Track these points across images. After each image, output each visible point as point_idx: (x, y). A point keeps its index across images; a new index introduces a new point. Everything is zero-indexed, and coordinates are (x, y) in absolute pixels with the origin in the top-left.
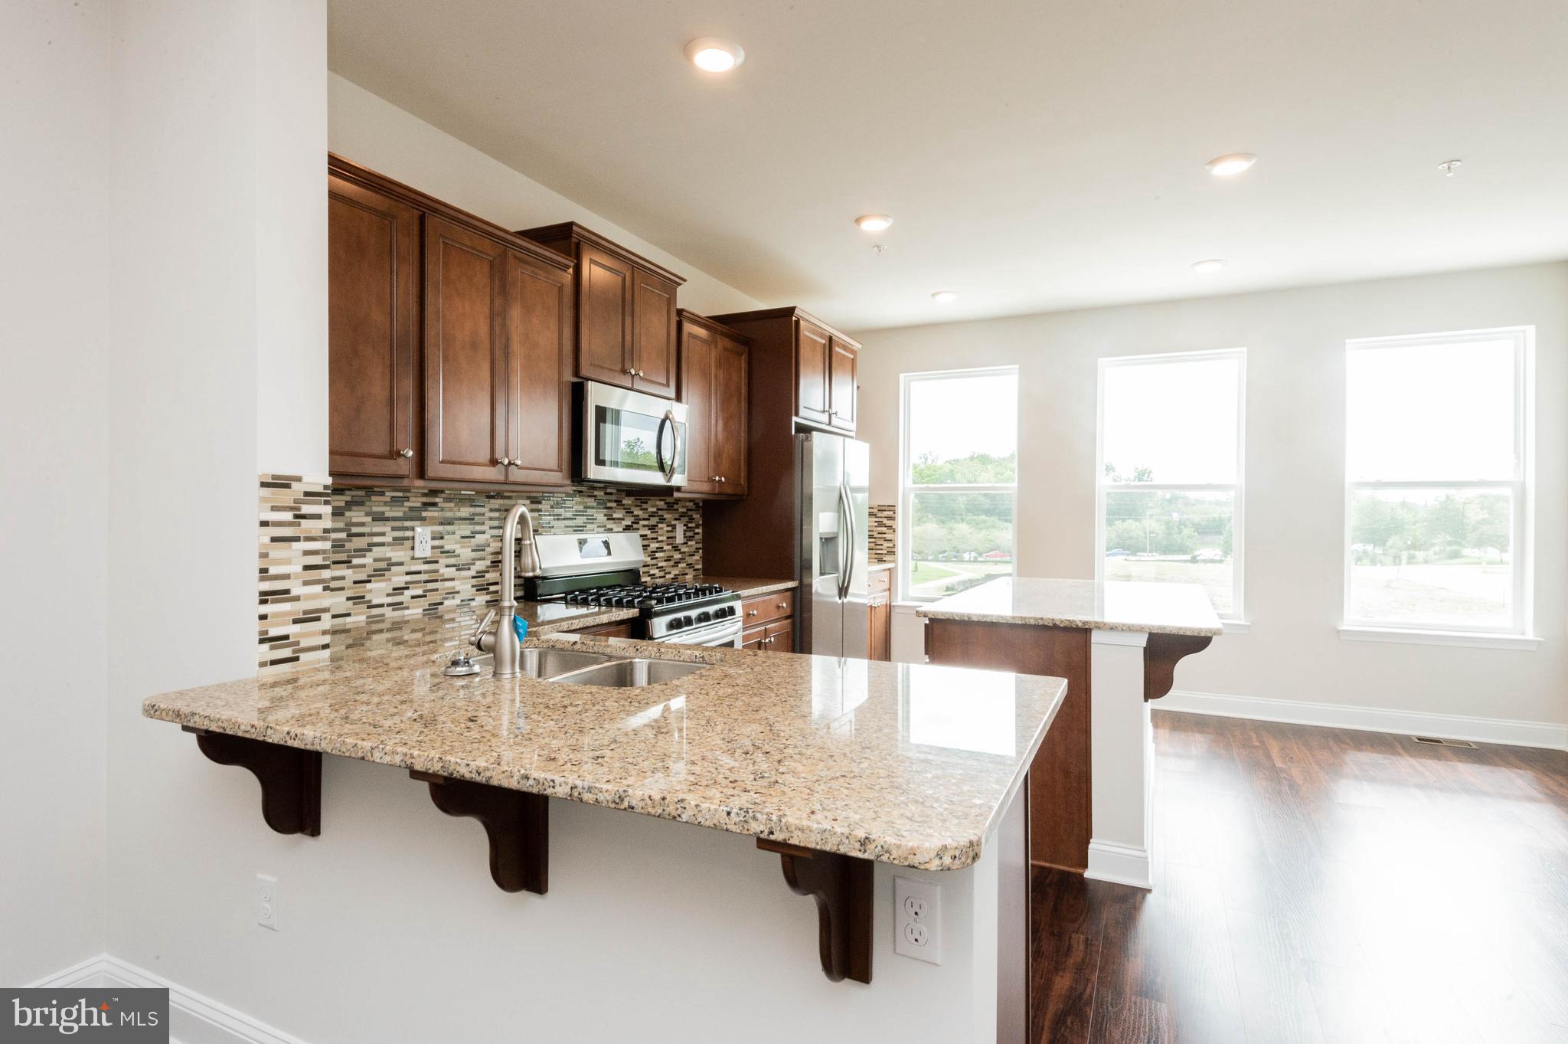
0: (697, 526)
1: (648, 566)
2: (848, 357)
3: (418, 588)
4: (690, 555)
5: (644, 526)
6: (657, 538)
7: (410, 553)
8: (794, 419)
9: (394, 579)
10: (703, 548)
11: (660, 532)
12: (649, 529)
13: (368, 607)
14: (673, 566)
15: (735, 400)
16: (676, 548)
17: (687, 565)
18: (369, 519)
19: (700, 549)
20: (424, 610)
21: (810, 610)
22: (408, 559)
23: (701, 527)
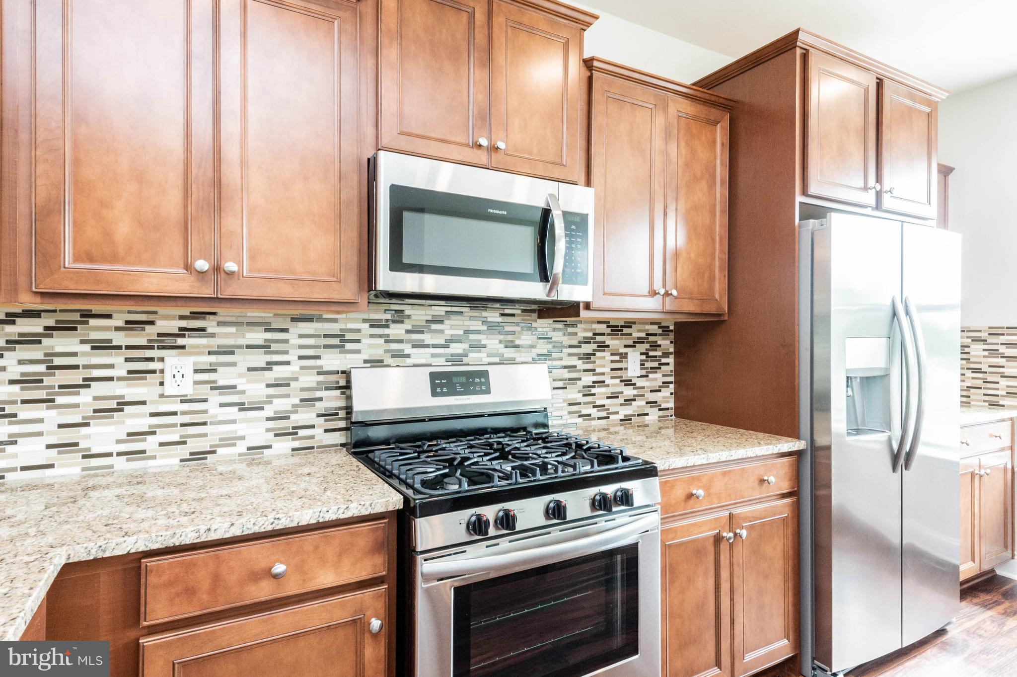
0: (666, 355)
1: (579, 404)
2: (920, 111)
3: (175, 432)
4: (651, 391)
5: (570, 355)
6: (594, 370)
7: (159, 390)
8: (799, 199)
9: (129, 422)
10: (677, 383)
11: (598, 362)
12: (580, 359)
13: (84, 457)
14: (621, 405)
15: (704, 185)
16: (628, 383)
17: (647, 403)
18: (87, 348)
19: (671, 383)
20: (182, 461)
21: (828, 486)
22: (156, 397)
23: (672, 357)
